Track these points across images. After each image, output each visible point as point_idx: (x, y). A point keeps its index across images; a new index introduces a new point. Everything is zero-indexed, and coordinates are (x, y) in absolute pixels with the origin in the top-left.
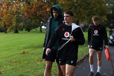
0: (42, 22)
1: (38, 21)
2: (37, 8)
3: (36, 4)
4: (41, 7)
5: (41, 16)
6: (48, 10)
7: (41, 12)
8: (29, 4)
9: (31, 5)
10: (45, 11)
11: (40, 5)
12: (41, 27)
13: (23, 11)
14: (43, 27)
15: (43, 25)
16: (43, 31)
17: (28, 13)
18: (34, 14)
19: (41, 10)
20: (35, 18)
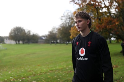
0: (111, 35)
1: (108, 33)
2: (107, 23)
3: (106, 19)
4: (110, 21)
5: (110, 29)
6: (117, 24)
7: (110, 26)
8: (100, 19)
9: (101, 20)
10: (114, 25)
11: (109, 20)
12: (110, 38)
13: (94, 26)
14: (112, 39)
15: (112, 37)
16: (112, 42)
17: (99, 27)
18: (104, 28)
19: (111, 24)
20: (105, 32)
